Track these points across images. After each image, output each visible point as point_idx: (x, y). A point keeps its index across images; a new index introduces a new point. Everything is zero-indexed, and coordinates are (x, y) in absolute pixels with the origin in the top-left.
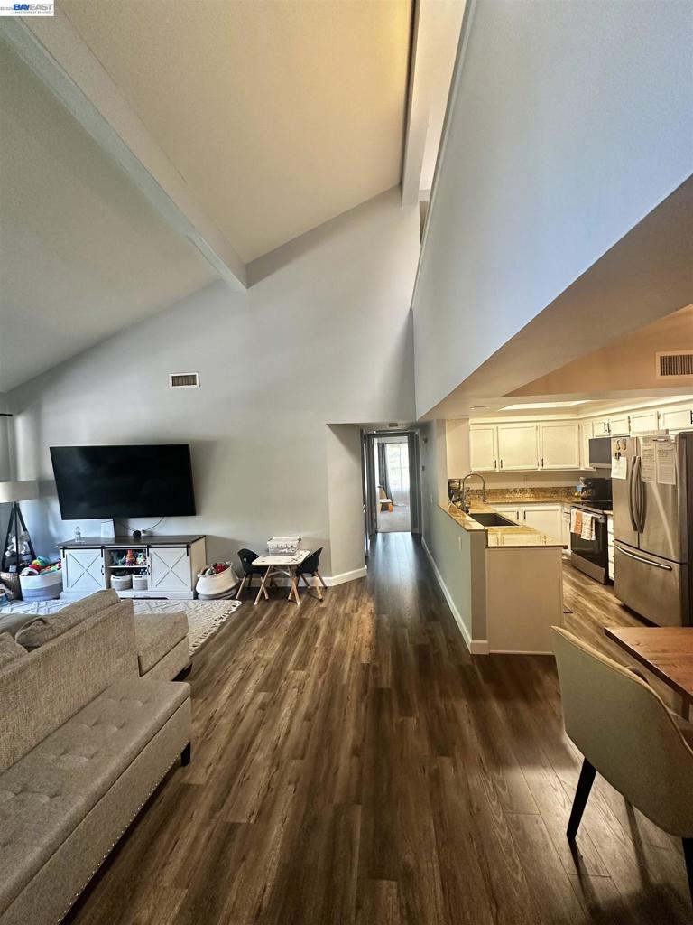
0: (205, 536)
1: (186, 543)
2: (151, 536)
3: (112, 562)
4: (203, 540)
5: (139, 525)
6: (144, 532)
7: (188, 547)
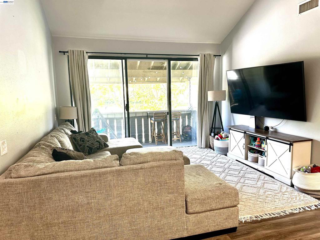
0: (311, 140)
1: (291, 141)
2: (276, 132)
3: (250, 143)
4: (310, 143)
5: (270, 122)
6: (272, 128)
7: (291, 144)
